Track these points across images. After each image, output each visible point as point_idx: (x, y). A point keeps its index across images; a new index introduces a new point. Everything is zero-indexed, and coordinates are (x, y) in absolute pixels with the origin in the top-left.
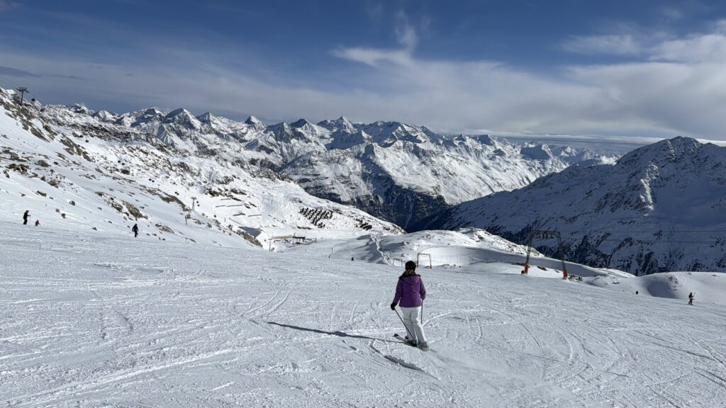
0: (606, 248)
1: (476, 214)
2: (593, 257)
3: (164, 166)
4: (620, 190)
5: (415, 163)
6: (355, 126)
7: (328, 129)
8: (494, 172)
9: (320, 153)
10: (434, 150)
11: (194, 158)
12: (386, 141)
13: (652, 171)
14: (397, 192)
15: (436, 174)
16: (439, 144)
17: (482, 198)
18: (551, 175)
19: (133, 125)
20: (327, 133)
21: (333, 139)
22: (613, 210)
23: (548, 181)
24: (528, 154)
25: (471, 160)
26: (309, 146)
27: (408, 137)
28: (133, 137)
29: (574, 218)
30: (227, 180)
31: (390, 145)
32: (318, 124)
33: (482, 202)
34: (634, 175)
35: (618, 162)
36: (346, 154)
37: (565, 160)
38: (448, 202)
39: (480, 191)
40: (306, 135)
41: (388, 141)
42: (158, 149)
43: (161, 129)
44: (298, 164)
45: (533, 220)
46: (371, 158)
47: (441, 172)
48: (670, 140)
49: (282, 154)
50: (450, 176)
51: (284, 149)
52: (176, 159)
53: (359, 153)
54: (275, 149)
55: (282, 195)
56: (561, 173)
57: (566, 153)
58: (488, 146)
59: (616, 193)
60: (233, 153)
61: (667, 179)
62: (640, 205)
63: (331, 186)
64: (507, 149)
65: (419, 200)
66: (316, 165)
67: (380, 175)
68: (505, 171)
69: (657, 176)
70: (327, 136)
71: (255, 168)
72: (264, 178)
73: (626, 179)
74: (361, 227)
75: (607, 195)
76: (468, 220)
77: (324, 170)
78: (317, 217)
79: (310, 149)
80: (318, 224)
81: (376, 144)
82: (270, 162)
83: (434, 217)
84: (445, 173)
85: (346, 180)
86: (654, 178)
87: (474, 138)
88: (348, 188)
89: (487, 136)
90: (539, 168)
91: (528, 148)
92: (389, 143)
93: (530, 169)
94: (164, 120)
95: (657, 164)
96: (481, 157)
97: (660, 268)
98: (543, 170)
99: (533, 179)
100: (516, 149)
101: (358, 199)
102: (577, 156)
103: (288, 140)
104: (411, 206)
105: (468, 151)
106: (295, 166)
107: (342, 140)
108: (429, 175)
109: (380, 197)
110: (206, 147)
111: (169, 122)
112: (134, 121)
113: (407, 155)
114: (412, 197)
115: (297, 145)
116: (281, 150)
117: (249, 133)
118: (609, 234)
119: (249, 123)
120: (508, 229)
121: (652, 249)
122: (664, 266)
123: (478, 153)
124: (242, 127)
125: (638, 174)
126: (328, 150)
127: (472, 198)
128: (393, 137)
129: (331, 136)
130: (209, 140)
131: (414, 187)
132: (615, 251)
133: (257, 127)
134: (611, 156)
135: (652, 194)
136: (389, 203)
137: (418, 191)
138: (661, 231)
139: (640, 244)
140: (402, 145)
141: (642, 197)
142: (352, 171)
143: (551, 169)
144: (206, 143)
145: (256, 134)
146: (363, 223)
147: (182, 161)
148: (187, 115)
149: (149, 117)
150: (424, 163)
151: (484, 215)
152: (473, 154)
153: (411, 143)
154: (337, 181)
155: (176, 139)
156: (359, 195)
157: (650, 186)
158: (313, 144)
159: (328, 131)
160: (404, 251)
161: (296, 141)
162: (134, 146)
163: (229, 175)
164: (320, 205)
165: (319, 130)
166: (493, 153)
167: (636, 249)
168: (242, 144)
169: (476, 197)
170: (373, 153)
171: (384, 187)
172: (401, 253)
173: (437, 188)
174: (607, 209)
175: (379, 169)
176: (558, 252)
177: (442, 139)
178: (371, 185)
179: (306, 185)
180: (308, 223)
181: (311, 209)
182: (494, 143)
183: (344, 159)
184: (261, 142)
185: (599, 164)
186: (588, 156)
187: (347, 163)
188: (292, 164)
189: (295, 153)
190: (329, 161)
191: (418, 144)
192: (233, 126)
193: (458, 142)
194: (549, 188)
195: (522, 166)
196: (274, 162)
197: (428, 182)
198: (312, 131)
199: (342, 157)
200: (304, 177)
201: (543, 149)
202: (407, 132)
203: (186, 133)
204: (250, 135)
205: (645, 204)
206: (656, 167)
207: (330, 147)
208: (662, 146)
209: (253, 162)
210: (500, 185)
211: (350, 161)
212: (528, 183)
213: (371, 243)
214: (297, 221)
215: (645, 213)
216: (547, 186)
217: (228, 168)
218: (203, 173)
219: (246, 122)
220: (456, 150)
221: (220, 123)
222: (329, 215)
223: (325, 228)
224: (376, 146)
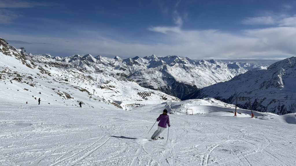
0: (264, 104)
1: (210, 92)
2: (259, 108)
3: (82, 77)
4: (270, 79)
5: (184, 72)
6: (159, 58)
7: (148, 60)
8: (217, 74)
9: (145, 69)
10: (192, 66)
11: (94, 74)
12: (171, 64)
13: (282, 72)
14: (177, 84)
15: (193, 76)
16: (193, 64)
17: (212, 85)
18: (240, 75)
19: (69, 62)
20: (147, 61)
21: (150, 64)
22: (267, 88)
23: (239, 77)
24: (230, 67)
25: (207, 70)
26: (141, 67)
27: (180, 62)
28: (69, 66)
29: (251, 92)
30: (108, 82)
31: (173, 65)
32: (144, 58)
33: (212, 87)
34: (275, 73)
35: (268, 68)
36: (156, 69)
37: (246, 68)
38: (198, 87)
39: (211, 82)
40: (139, 63)
41: (172, 64)
42: (80, 71)
43: (81, 63)
44: (136, 75)
45: (233, 94)
46: (166, 71)
47: (194, 75)
48: (289, 59)
49: (129, 71)
50: (198, 77)
51: (130, 69)
52: (87, 75)
53: (161, 69)
54: (126, 69)
55: (130, 87)
56: (244, 74)
57: (246, 65)
58: (214, 64)
59: (268, 81)
60: (110, 71)
61: (289, 75)
62: (278, 86)
63: (150, 83)
64: (222, 65)
65: (186, 87)
66: (143, 74)
67: (170, 77)
68: (221, 74)
69: (285, 74)
70: (147, 63)
71: (119, 77)
72: (122, 81)
73: (272, 75)
74: (163, 99)
75: (264, 82)
76: (207, 95)
77: (147, 76)
78: (145, 95)
79: (141, 68)
80: (145, 98)
81: (168, 65)
82: (125, 74)
83: (192, 94)
84: (196, 76)
85: (156, 80)
86: (283, 74)
87: (208, 61)
88: (157, 83)
89: (213, 60)
90: (235, 72)
91: (230, 64)
92: (173, 64)
93: (232, 73)
94: (81, 59)
95: (284, 68)
96: (211, 69)
97: (288, 111)
98: (237, 73)
99: (233, 77)
100: (225, 65)
101: (161, 88)
102: (250, 67)
103: (132, 65)
104: (183, 90)
105: (205, 67)
106: (135, 75)
107: (153, 64)
108: (190, 77)
109: (170, 87)
110: (99, 69)
111: (84, 60)
112: (70, 60)
113: (180, 69)
114: (183, 86)
115: (135, 67)
116: (129, 69)
117: (116, 63)
118: (265, 98)
119: (116, 59)
120: (223, 98)
121: (284, 103)
122: (289, 110)
123: (210, 67)
124: (113, 60)
125: (276, 73)
126: (148, 68)
127: (208, 86)
128: (174, 62)
129: (149, 63)
130: (100, 66)
131: (184, 82)
132: (268, 105)
133: (119, 60)
134: (265, 66)
135: (283, 81)
136: (174, 89)
137: (186, 83)
138: (287, 96)
139: (279, 102)
140: (178, 65)
141: (279, 82)
142: (158, 76)
143: (240, 72)
144: (98, 67)
145: (118, 63)
146: (164, 97)
147: (89, 75)
148: (91, 57)
149: (76, 58)
150: (187, 72)
151: (213, 92)
152: (208, 67)
153: (182, 64)
154: (152, 81)
155: (87, 66)
156: (161, 86)
157: (281, 78)
158: (142, 66)
159: (148, 61)
160: (181, 108)
161: (135, 65)
162: (70, 70)
163: (108, 80)
164: (146, 91)
165: (144, 60)
166: (216, 67)
167: (277, 104)
168: (113, 67)
169: (210, 85)
170: (166, 69)
171: (172, 82)
172: (179, 109)
173: (193, 82)
174: (265, 87)
175: (169, 75)
176: (245, 106)
177: (194, 62)
178: (166, 82)
179: (139, 83)
180: (141, 98)
181: (142, 92)
182: (216, 63)
183: (155, 72)
184: (121, 66)
185: (260, 69)
186: (255, 67)
187: (156, 73)
188: (134, 75)
189: (135, 70)
190: (149, 73)
191: (185, 64)
192: (109, 60)
193: (201, 63)
194: (240, 80)
195: (228, 72)
196: (126, 74)
197: (190, 79)
198: (141, 61)
199: (154, 71)
200: (139, 80)
201: (236, 64)
202: (180, 60)
203: (90, 64)
204: (116, 64)
205: (280, 85)
206: (284, 70)
207: (149, 67)
208: (286, 61)
209: (118, 74)
210: (219, 80)
211: (157, 72)
212: (231, 78)
213: (167, 105)
214: (137, 97)
215: (280, 89)
216: (239, 79)
217: (107, 77)
218: (98, 80)
219: (114, 59)
220: (201, 66)
221: (104, 59)
222: (149, 95)
223: (148, 100)
224: (168, 66)
